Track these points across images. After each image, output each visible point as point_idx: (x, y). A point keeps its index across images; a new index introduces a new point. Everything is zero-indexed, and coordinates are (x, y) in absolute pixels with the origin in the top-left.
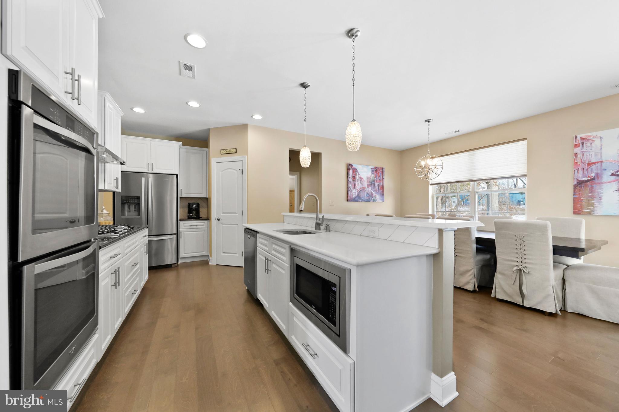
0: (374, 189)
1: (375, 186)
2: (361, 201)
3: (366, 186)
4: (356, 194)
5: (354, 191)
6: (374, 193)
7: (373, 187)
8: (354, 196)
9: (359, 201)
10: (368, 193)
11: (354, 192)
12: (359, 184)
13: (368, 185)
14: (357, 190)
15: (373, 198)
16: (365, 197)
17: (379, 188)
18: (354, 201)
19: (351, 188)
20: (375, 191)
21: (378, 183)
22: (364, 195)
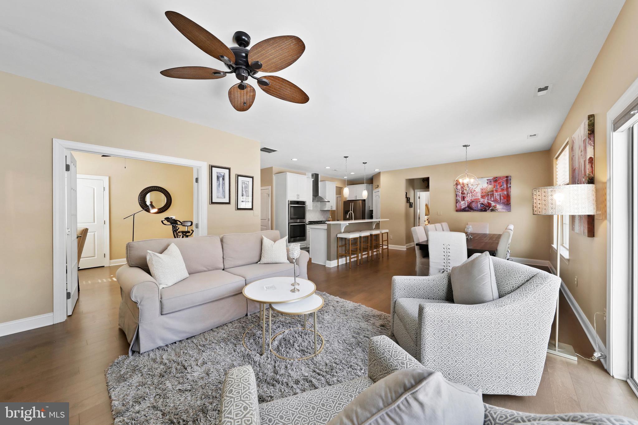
0: (492, 199)
1: (494, 196)
2: (472, 211)
3: (480, 197)
4: (466, 205)
5: (462, 202)
6: (492, 203)
7: (491, 197)
8: (462, 207)
9: (470, 211)
10: (482, 204)
11: (463, 204)
12: (470, 196)
13: (483, 197)
14: (467, 202)
15: (491, 208)
16: (478, 207)
17: (502, 198)
18: (463, 211)
19: (459, 201)
20: (495, 201)
21: (499, 193)
22: (477, 206)
